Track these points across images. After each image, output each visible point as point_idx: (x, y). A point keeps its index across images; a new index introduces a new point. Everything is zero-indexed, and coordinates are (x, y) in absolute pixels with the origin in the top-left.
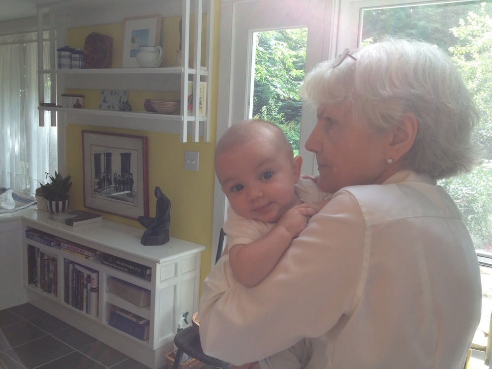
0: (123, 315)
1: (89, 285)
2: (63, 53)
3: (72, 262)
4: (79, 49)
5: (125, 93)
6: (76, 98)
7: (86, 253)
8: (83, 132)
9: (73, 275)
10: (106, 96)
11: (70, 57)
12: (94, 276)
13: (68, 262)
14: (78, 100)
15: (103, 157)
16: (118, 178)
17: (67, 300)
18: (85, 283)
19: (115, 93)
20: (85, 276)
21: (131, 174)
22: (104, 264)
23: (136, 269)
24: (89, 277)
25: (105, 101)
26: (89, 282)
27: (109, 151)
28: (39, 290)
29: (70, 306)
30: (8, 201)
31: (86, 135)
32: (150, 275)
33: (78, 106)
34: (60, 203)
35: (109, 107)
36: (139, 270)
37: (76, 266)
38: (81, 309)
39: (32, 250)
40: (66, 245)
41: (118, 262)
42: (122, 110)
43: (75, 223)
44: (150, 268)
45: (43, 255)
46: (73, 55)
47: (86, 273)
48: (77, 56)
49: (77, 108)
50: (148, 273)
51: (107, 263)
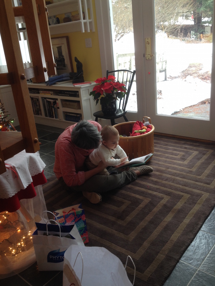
0: (71, 114)
3: (46, 98)
7: (51, 92)
9: (47, 104)
13: (44, 99)
16: (58, 59)
17: (46, 116)
20: (52, 103)
21: (63, 56)
23: (73, 93)
29: (48, 118)
32: (79, 95)
36: (74, 93)
38: (53, 117)
40: (42, 91)
41: (65, 92)
44: (78, 91)
47: (52, 101)
50: (77, 94)
51: (60, 95)
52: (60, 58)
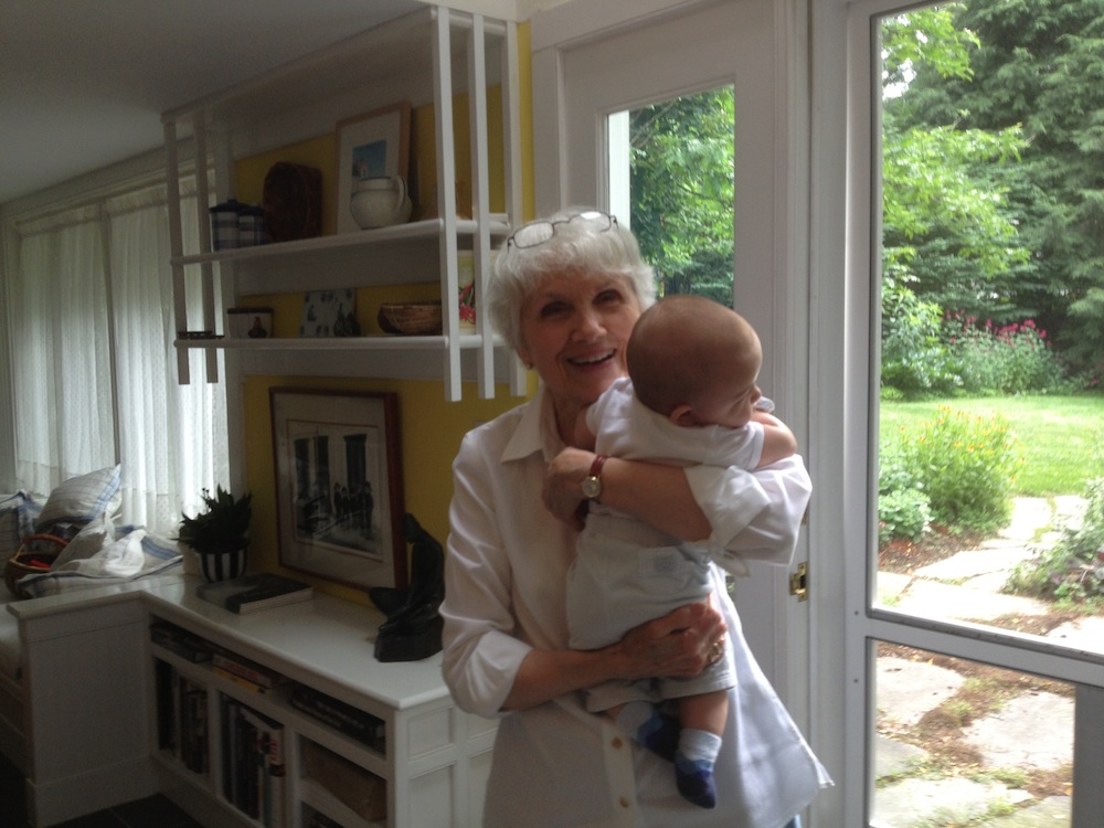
1: (267, 757)
2: (223, 216)
3: (233, 701)
4: (254, 204)
5: (349, 293)
6: (253, 316)
7: (261, 678)
8: (272, 392)
9: (237, 732)
10: (312, 307)
11: (237, 225)
12: (275, 735)
13: (228, 702)
14: (258, 319)
15: (311, 447)
16: (342, 496)
17: (227, 791)
18: (261, 752)
19: (331, 297)
20: (260, 736)
21: (368, 485)
22: (295, 707)
23: (355, 723)
24: (267, 737)
25: (311, 318)
26: (267, 750)
27: (324, 432)
28: (176, 764)
29: (234, 808)
30: (127, 556)
31: (278, 397)
32: (383, 739)
33: (258, 332)
34: (226, 558)
35: (319, 329)
36: (361, 727)
37: (244, 711)
39: (163, 671)
40: (223, 661)
41: (320, 705)
42: (339, 334)
43: (244, 607)
44: (382, 723)
45: (183, 682)
46: (243, 219)
47: (262, 727)
48: (250, 219)
49: (256, 337)
50: (379, 735)
51: (300, 705)
52: (351, 491)
